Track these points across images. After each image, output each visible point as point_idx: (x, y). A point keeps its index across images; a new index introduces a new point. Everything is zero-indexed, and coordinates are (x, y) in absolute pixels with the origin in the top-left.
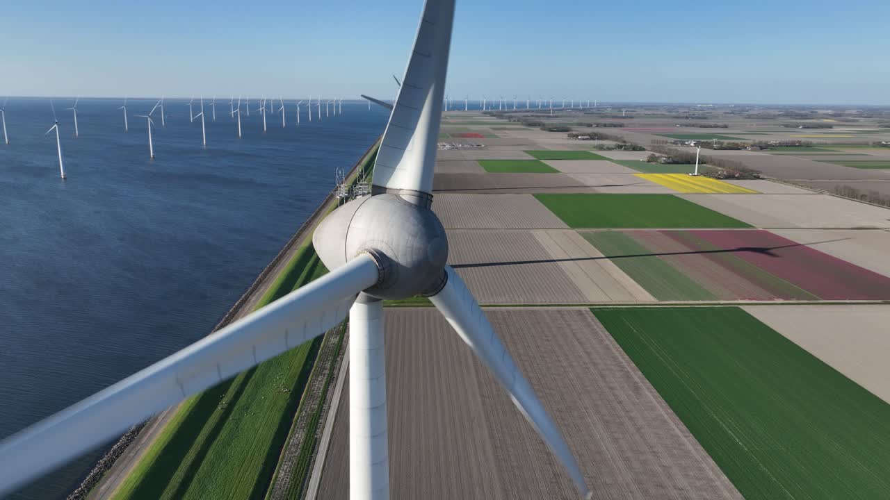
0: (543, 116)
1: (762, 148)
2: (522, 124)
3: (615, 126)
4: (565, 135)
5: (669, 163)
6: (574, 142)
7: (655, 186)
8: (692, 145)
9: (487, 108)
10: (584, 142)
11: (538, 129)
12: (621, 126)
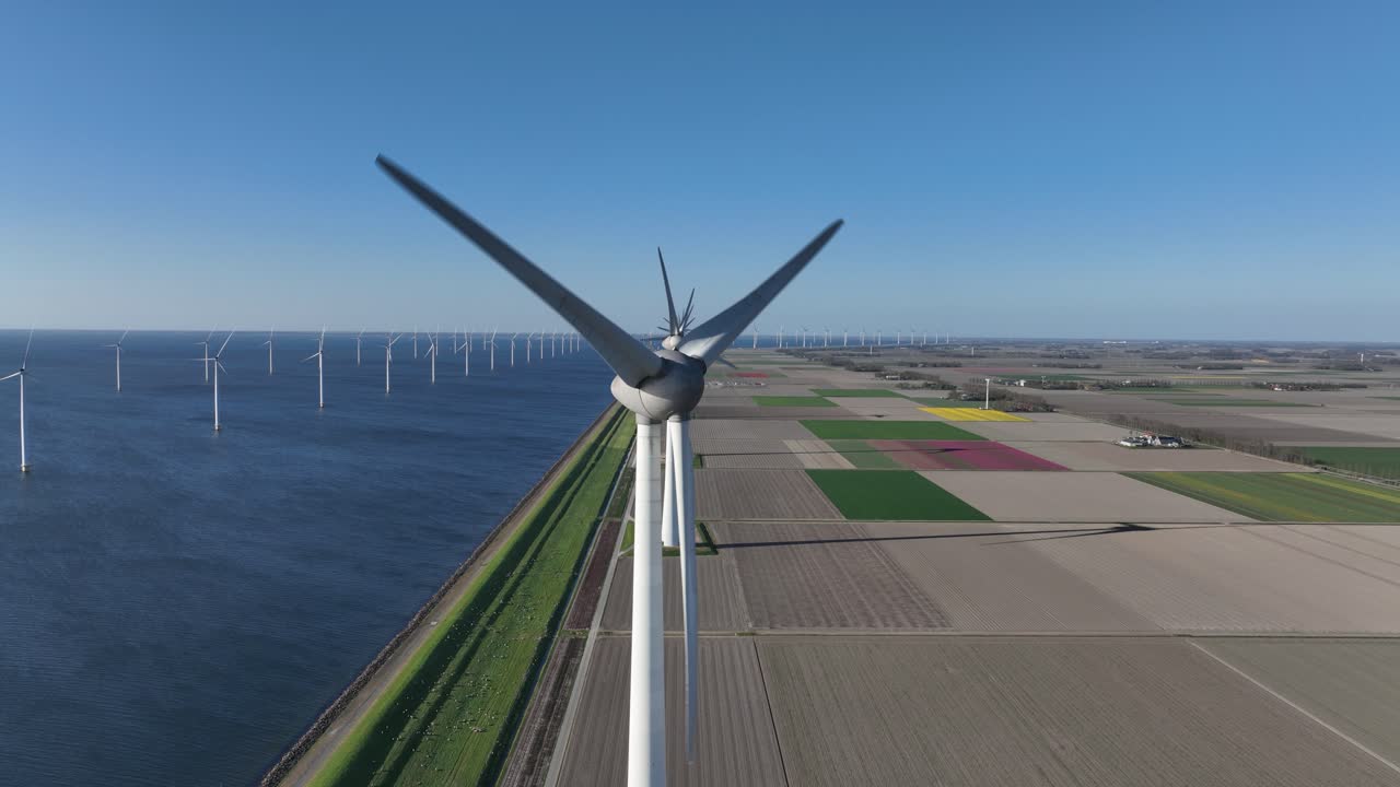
0: (858, 355)
1: (1102, 388)
2: (824, 364)
3: (948, 366)
4: (872, 375)
5: (969, 400)
6: (880, 381)
7: (935, 415)
8: (1022, 384)
9: (783, 345)
10: (890, 382)
11: (842, 369)
12: (957, 366)
